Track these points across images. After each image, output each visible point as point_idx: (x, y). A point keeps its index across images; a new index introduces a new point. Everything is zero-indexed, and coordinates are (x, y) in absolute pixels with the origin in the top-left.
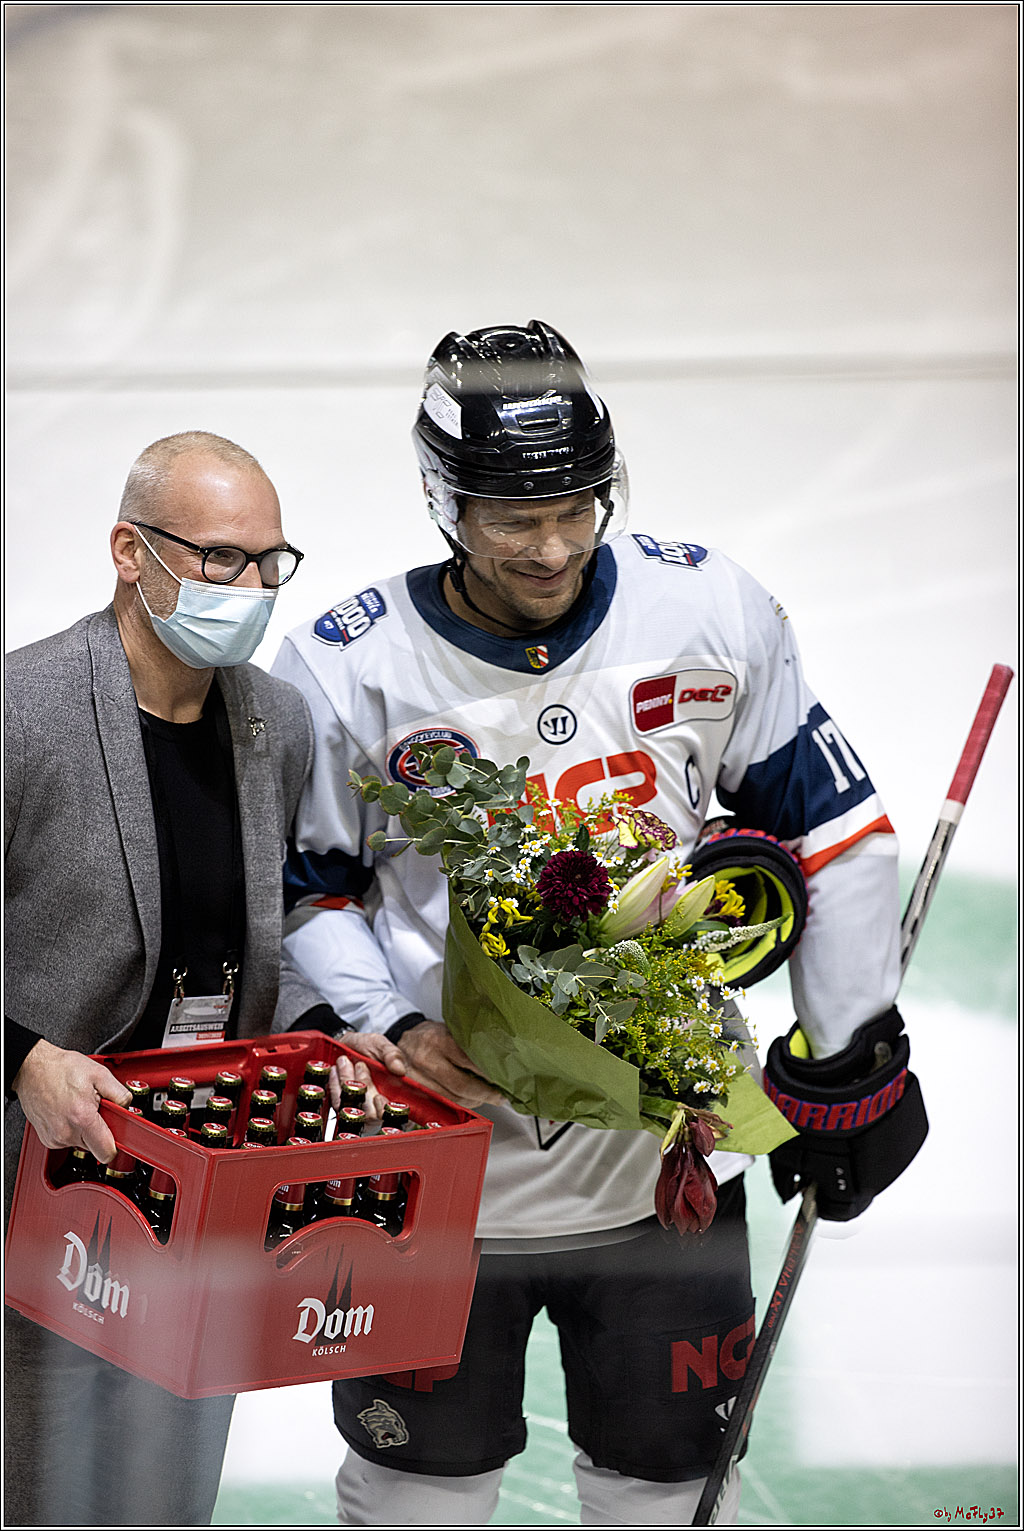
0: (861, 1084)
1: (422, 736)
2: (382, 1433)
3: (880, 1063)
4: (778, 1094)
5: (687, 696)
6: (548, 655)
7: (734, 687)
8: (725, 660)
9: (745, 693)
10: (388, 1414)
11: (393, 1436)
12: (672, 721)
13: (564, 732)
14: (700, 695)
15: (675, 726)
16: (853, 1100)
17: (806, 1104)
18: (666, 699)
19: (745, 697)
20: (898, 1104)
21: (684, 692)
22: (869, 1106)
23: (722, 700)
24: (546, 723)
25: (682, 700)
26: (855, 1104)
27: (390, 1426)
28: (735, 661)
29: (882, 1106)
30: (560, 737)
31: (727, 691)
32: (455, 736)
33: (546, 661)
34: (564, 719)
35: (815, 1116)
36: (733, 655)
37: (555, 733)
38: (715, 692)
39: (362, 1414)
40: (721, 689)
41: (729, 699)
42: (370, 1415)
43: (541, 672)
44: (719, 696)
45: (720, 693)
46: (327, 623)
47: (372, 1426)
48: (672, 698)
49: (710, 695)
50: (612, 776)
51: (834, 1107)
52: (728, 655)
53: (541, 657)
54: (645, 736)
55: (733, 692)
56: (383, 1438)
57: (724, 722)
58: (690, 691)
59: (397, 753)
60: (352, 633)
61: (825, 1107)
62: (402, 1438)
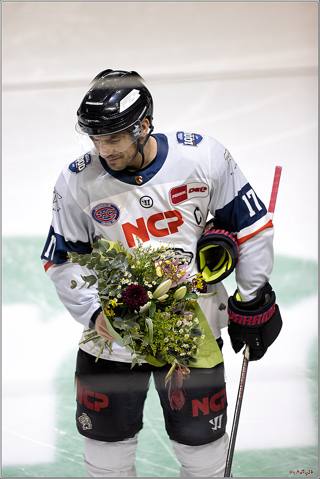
0: (262, 309)
1: (101, 206)
2: (84, 424)
3: (267, 301)
4: (235, 314)
5: (192, 190)
6: (142, 179)
7: (207, 187)
8: (203, 179)
9: (212, 189)
10: (86, 418)
11: (87, 426)
12: (187, 199)
13: (149, 204)
14: (197, 190)
15: (187, 200)
16: (260, 314)
17: (245, 317)
18: (184, 192)
19: (212, 190)
20: (274, 314)
21: (190, 190)
22: (266, 315)
23: (204, 191)
24: (143, 201)
25: (190, 192)
26: (261, 315)
27: (87, 422)
28: (207, 180)
29: (269, 315)
30: (148, 206)
31: (205, 189)
32: (112, 206)
33: (142, 181)
34: (149, 201)
35: (248, 321)
36: (207, 178)
37: (146, 205)
38: (201, 189)
39: (80, 418)
40: (203, 188)
41: (206, 191)
42: (82, 418)
43: (140, 185)
44: (203, 190)
45: (203, 189)
46: (73, 165)
47: (82, 422)
48: (186, 192)
49: (200, 190)
50: (166, 218)
51: (255, 317)
52: (205, 177)
53: (140, 180)
54: (176, 205)
55: (207, 189)
56: (85, 426)
57: (206, 198)
58: (193, 189)
59: (94, 211)
60: (80, 169)
61: (252, 317)
62: (90, 427)
